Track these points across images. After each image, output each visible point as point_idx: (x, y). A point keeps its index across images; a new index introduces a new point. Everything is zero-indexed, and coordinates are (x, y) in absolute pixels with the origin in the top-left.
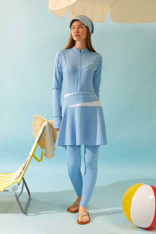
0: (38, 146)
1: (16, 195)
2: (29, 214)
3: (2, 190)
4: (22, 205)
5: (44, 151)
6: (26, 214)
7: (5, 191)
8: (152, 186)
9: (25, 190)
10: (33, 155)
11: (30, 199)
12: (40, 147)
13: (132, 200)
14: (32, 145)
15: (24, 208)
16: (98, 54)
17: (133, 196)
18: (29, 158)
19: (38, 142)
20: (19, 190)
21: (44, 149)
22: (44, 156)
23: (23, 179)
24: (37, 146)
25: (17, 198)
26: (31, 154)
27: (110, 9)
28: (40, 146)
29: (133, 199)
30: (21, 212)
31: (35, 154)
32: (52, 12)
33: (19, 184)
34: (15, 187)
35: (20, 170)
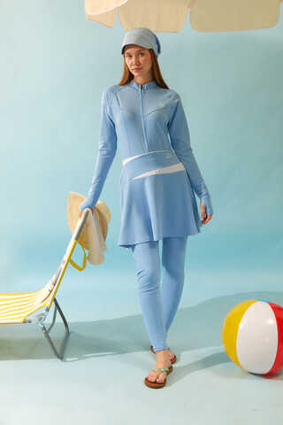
0: (78, 244)
1: (44, 329)
2: (68, 359)
3: (21, 320)
4: (54, 344)
5: (87, 252)
6: (61, 358)
7: (25, 322)
8: (271, 304)
9: (59, 319)
10: (70, 260)
11: (68, 333)
12: (80, 246)
13: (237, 327)
14: (68, 244)
15: (58, 351)
16: (172, 91)
17: (239, 321)
18: (63, 266)
19: (77, 239)
20: (49, 320)
21: (87, 249)
22: (88, 262)
23: (55, 300)
24: (75, 244)
25: (47, 333)
26: (66, 258)
27: (189, 10)
28: (81, 244)
29: (241, 326)
30: (54, 355)
31: (72, 258)
32: (90, 18)
33: (48, 310)
34: (43, 314)
35: (49, 286)
